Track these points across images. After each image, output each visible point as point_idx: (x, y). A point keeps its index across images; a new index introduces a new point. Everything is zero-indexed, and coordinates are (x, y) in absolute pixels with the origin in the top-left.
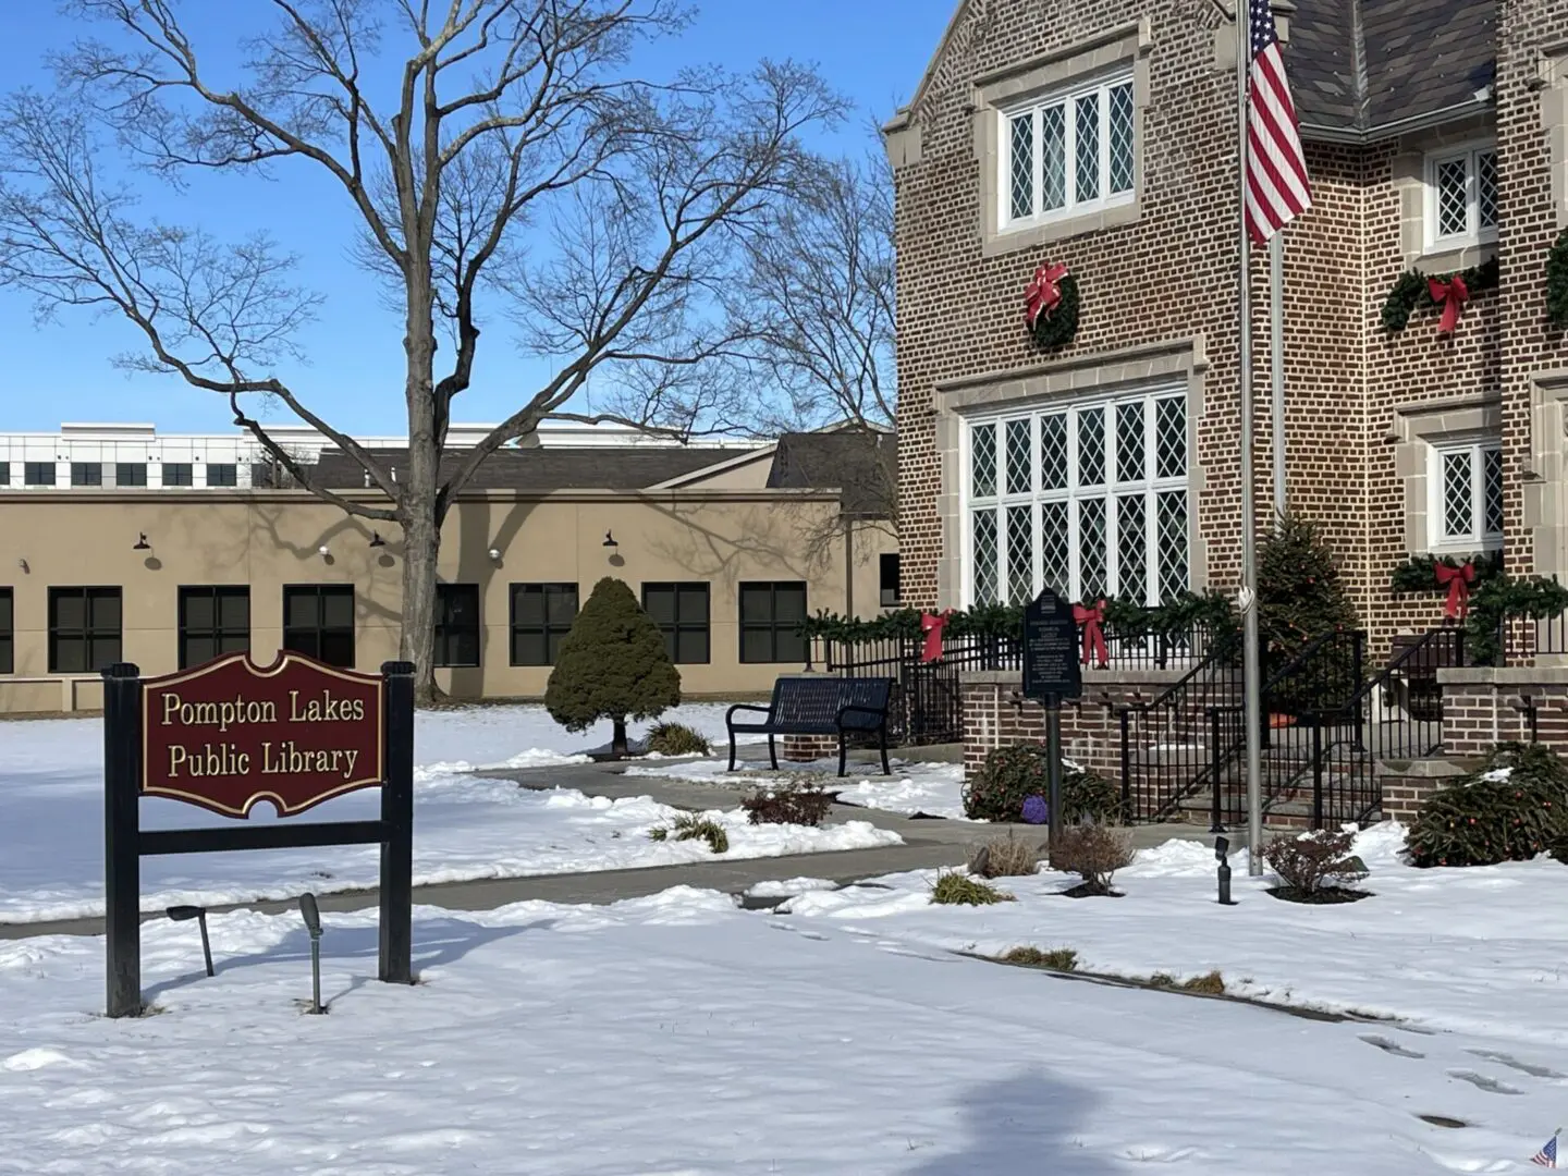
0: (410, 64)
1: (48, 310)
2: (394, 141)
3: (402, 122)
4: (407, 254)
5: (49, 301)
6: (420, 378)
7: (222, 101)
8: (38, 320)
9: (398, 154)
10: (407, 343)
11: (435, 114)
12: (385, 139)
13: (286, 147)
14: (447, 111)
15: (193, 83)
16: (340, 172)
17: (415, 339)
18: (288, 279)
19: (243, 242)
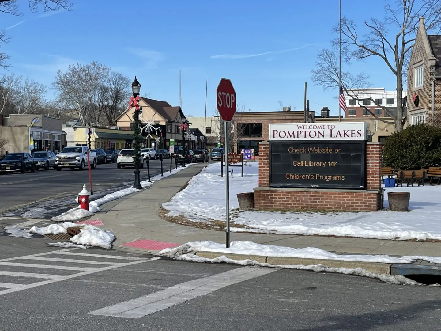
0: (397, 35)
1: (326, 88)
2: (394, 50)
3: (396, 47)
4: (397, 72)
5: (326, 87)
6: (399, 96)
7: (361, 46)
8: (324, 90)
9: (396, 52)
10: (397, 89)
11: (404, 44)
12: (393, 50)
13: (373, 54)
14: (407, 43)
15: (356, 43)
16: (383, 57)
17: (398, 89)
18: (367, 81)
19: (359, 74)
